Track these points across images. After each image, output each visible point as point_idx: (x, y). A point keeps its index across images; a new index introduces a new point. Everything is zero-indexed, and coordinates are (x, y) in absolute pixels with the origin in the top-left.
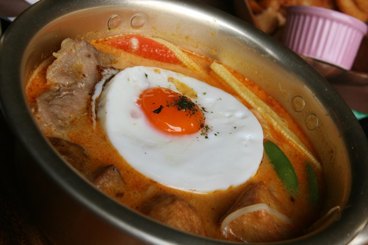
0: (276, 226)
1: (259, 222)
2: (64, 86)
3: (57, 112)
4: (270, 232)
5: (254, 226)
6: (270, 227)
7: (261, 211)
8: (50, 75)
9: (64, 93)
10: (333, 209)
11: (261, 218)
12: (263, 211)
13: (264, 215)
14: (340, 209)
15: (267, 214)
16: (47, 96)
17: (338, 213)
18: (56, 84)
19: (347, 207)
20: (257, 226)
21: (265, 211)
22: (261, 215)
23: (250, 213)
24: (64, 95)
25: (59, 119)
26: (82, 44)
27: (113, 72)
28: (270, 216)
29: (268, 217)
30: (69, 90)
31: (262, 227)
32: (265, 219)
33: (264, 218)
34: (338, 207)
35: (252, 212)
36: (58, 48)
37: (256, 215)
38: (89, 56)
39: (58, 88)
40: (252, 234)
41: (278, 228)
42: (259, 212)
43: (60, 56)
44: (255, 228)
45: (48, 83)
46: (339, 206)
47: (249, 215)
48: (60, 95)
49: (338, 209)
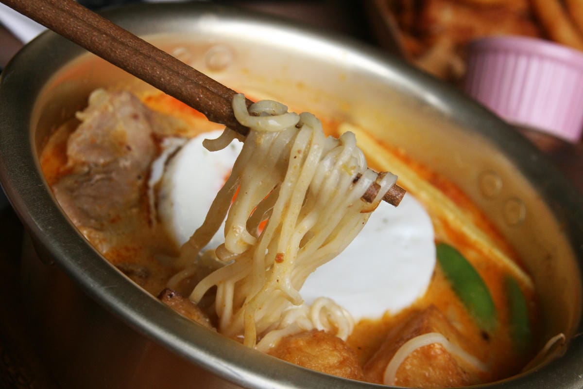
0: (460, 371)
1: (431, 365)
2: (96, 165)
3: (86, 207)
4: (451, 381)
5: (424, 372)
6: (451, 373)
7: (433, 345)
8: (73, 149)
9: (98, 177)
10: (554, 340)
11: (435, 357)
12: (437, 346)
13: (439, 352)
14: (564, 338)
15: (444, 351)
16: (69, 182)
17: (562, 345)
18: (83, 164)
19: (577, 335)
20: (429, 372)
21: (440, 347)
22: (435, 352)
23: (416, 351)
24: (98, 181)
25: (91, 218)
26: (125, 97)
27: (178, 142)
28: (450, 355)
29: (446, 356)
30: (105, 173)
31: (438, 373)
32: (441, 360)
33: (440, 357)
34: (562, 335)
35: (419, 349)
36: (83, 104)
37: (426, 354)
38: (135, 117)
39: (86, 169)
40: (421, 386)
41: (464, 376)
42: (430, 347)
43: (89, 118)
44: (425, 375)
45: (70, 164)
46: (563, 333)
47: (415, 353)
48: (90, 180)
49: (562, 338)
